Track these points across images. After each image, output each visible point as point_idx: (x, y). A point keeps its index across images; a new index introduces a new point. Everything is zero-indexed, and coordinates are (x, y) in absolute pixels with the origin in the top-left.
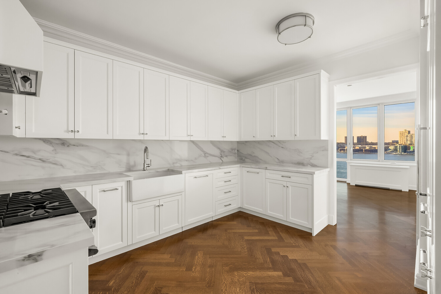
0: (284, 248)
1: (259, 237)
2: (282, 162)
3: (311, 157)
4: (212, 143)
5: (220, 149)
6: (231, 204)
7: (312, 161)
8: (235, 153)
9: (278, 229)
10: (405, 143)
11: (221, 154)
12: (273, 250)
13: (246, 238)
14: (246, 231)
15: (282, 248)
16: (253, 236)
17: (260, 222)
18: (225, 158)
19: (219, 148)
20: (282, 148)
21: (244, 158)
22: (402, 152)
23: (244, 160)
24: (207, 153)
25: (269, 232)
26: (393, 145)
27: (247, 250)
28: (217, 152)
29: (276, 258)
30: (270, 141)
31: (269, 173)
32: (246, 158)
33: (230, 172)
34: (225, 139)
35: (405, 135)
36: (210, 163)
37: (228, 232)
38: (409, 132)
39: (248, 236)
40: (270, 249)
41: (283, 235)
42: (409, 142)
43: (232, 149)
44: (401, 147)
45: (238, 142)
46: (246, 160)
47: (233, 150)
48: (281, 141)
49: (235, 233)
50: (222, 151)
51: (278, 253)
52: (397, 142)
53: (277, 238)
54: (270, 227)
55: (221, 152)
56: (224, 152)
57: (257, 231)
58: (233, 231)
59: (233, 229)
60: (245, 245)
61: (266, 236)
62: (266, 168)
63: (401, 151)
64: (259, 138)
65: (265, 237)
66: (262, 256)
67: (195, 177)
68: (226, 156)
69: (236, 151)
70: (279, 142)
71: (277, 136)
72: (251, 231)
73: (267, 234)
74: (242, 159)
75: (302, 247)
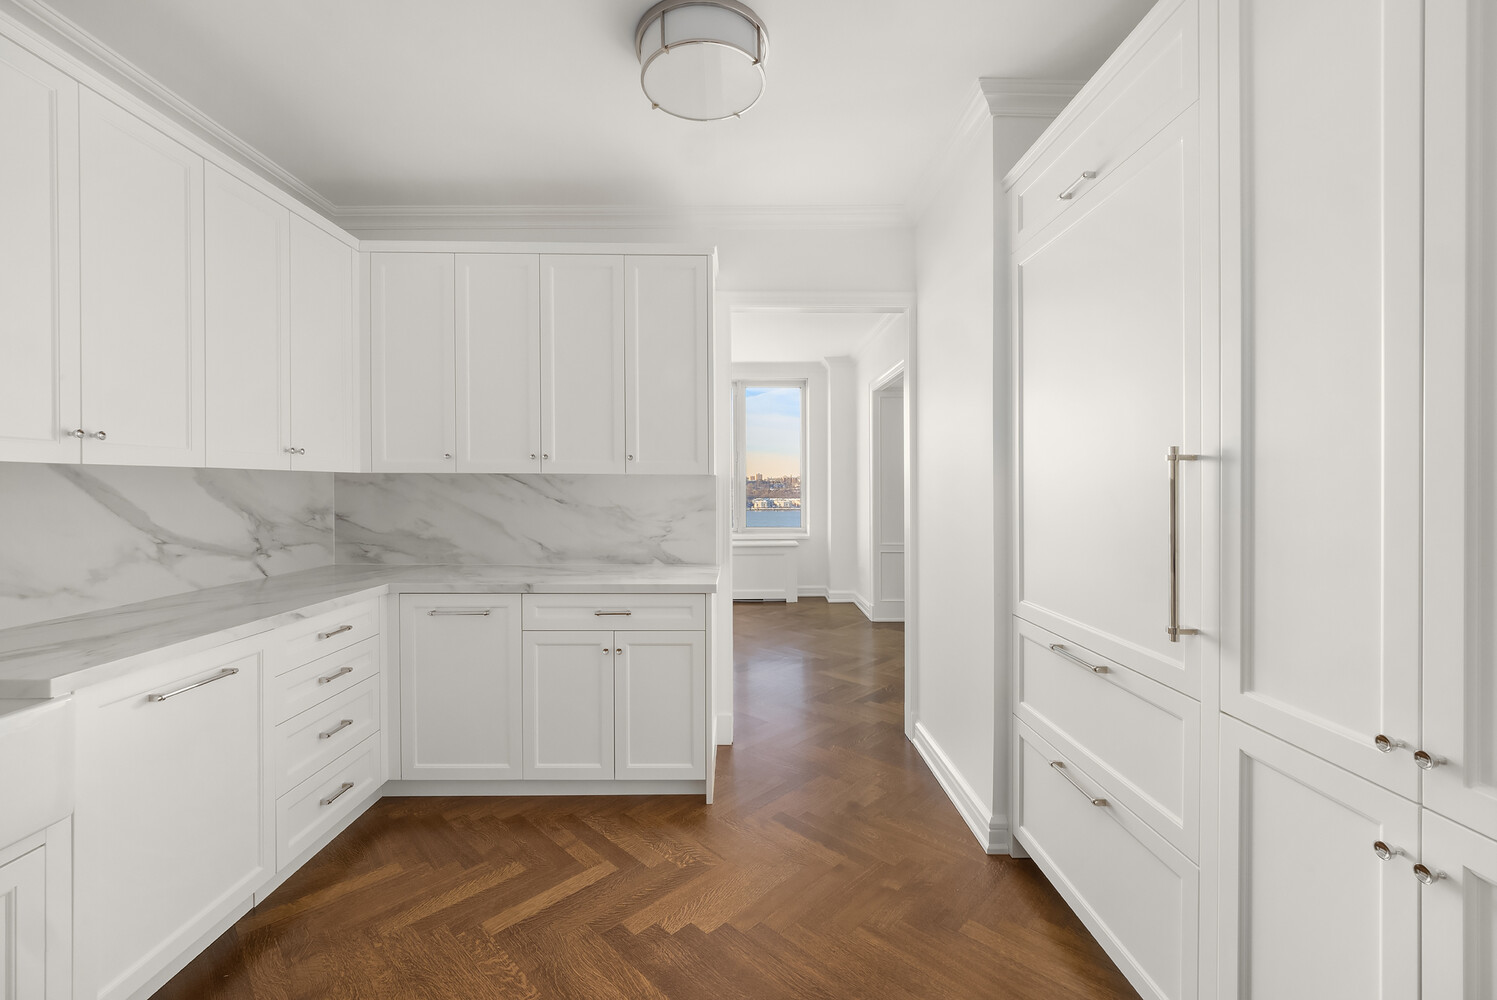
0: (663, 900)
1: (546, 894)
2: (561, 555)
3: (664, 533)
4: (206, 478)
5: (251, 514)
6: (349, 781)
7: (671, 548)
8: (328, 530)
9: (590, 823)
11: (257, 540)
12: (636, 925)
13: (494, 925)
14: (474, 889)
15: (657, 903)
16: (516, 899)
17: (507, 822)
18: (277, 555)
19: (243, 509)
20: (560, 502)
21: (373, 552)
23: (377, 560)
24: (177, 540)
25: (568, 850)
27: (534, 990)
28: (234, 529)
29: (667, 956)
30: (506, 475)
31: (538, 607)
32: (388, 549)
33: (349, 628)
34: (300, 464)
36: (195, 589)
37: (386, 934)
39: (498, 909)
40: (616, 928)
41: (628, 841)
43: (313, 512)
45: (342, 480)
46: (391, 559)
47: (317, 517)
48: (553, 475)
49: (425, 926)
50: (261, 523)
51: (658, 933)
53: (613, 868)
54: (558, 830)
55: (258, 527)
56: (272, 526)
57: (517, 869)
58: (411, 920)
59: (402, 908)
60: (514, 968)
61: (569, 877)
62: (529, 586)
64: (472, 461)
65: (568, 882)
66: (611, 980)
67: (150, 698)
68: (284, 547)
69: (331, 521)
70: (548, 481)
71: (554, 459)
72: (493, 882)
73: (567, 865)
74: (364, 556)
75: (710, 861)
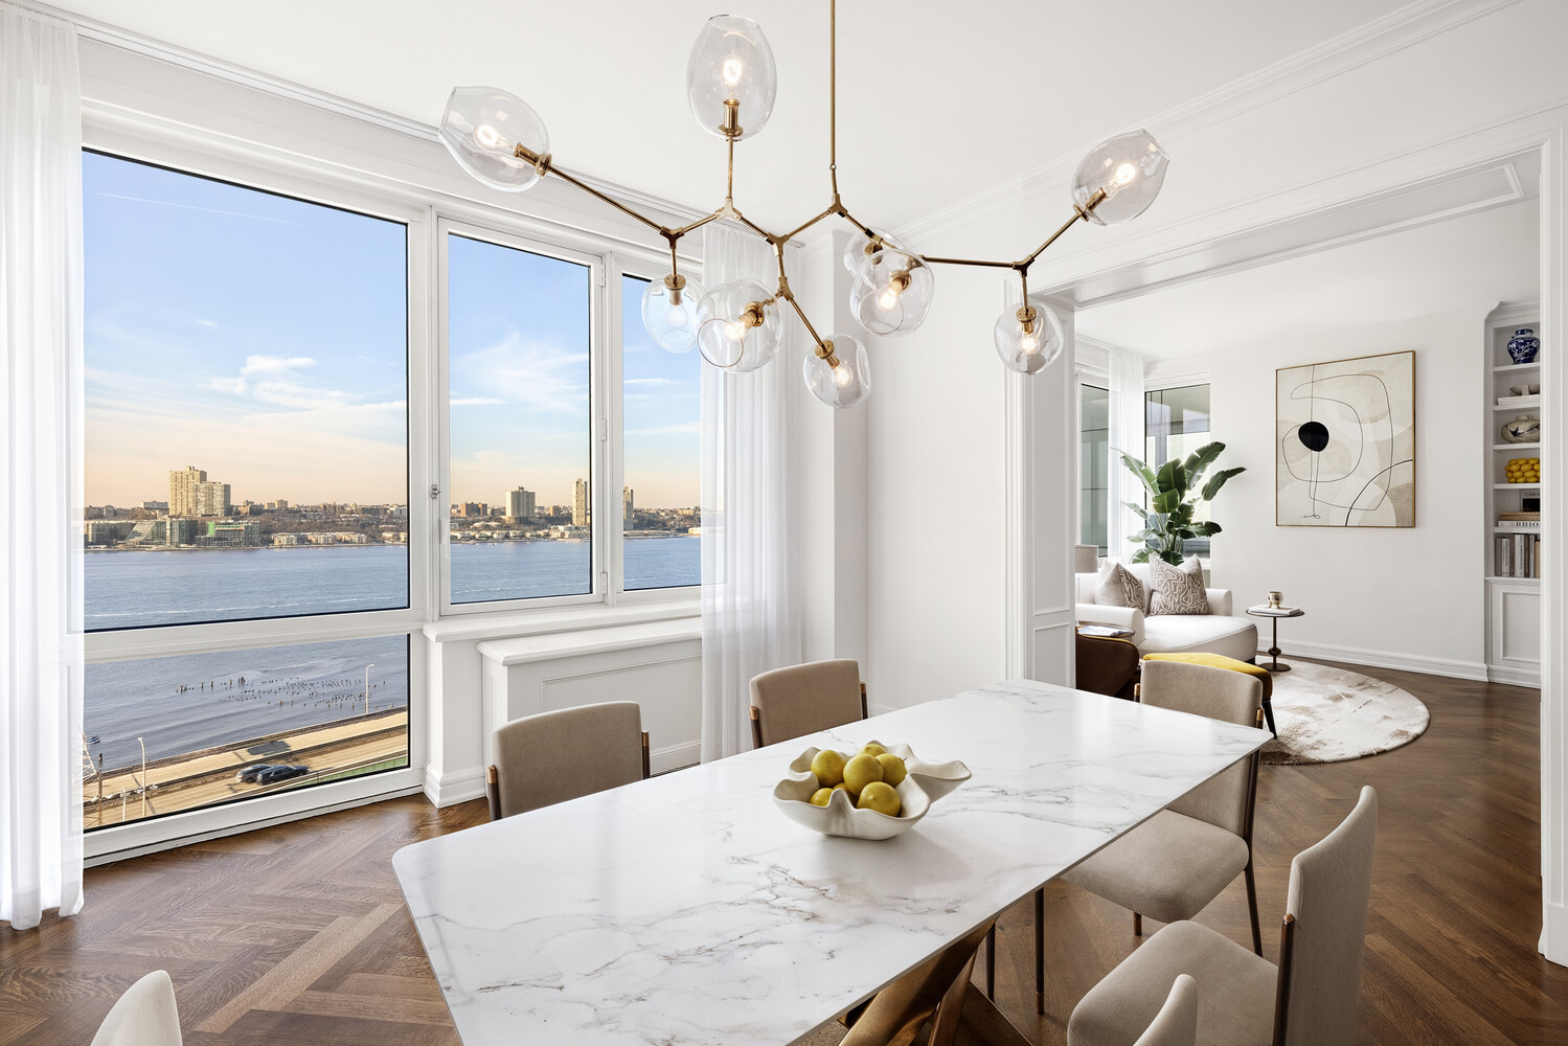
10: (189, 511)
22: (181, 542)
26: (148, 517)
35: (191, 486)
38: (203, 476)
42: (202, 510)
44: (176, 526)
52: (164, 508)
63: (176, 539)
